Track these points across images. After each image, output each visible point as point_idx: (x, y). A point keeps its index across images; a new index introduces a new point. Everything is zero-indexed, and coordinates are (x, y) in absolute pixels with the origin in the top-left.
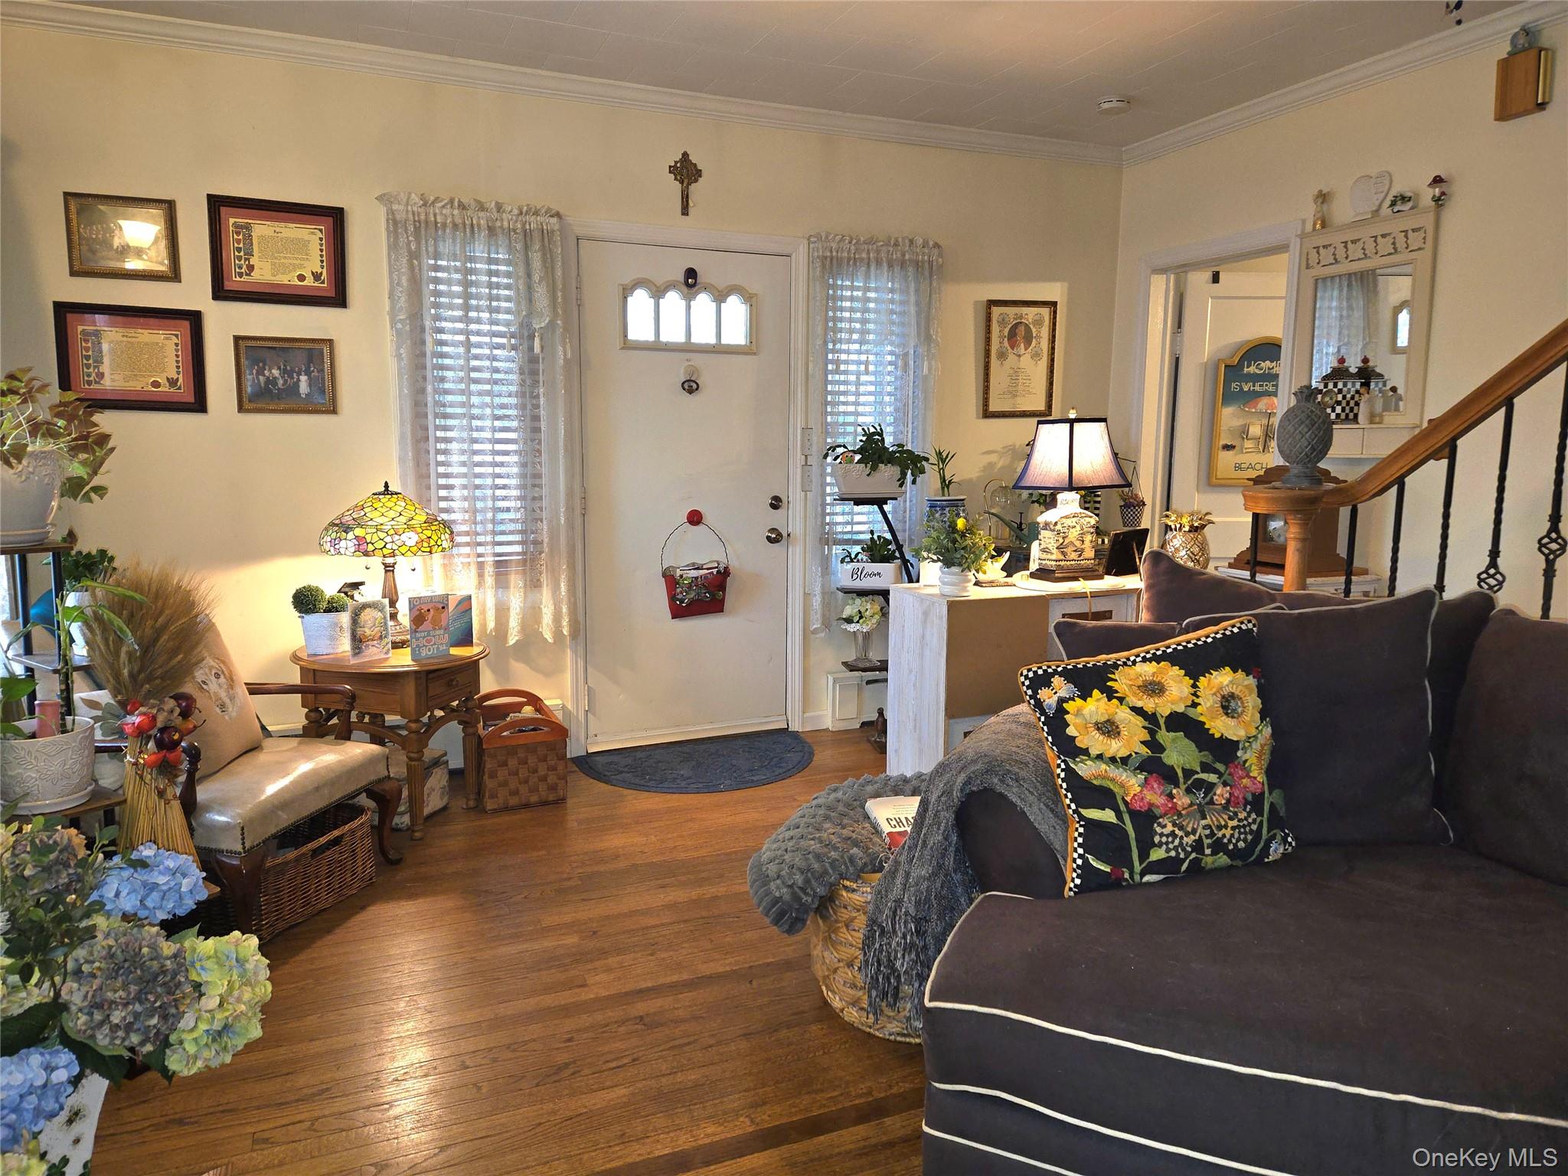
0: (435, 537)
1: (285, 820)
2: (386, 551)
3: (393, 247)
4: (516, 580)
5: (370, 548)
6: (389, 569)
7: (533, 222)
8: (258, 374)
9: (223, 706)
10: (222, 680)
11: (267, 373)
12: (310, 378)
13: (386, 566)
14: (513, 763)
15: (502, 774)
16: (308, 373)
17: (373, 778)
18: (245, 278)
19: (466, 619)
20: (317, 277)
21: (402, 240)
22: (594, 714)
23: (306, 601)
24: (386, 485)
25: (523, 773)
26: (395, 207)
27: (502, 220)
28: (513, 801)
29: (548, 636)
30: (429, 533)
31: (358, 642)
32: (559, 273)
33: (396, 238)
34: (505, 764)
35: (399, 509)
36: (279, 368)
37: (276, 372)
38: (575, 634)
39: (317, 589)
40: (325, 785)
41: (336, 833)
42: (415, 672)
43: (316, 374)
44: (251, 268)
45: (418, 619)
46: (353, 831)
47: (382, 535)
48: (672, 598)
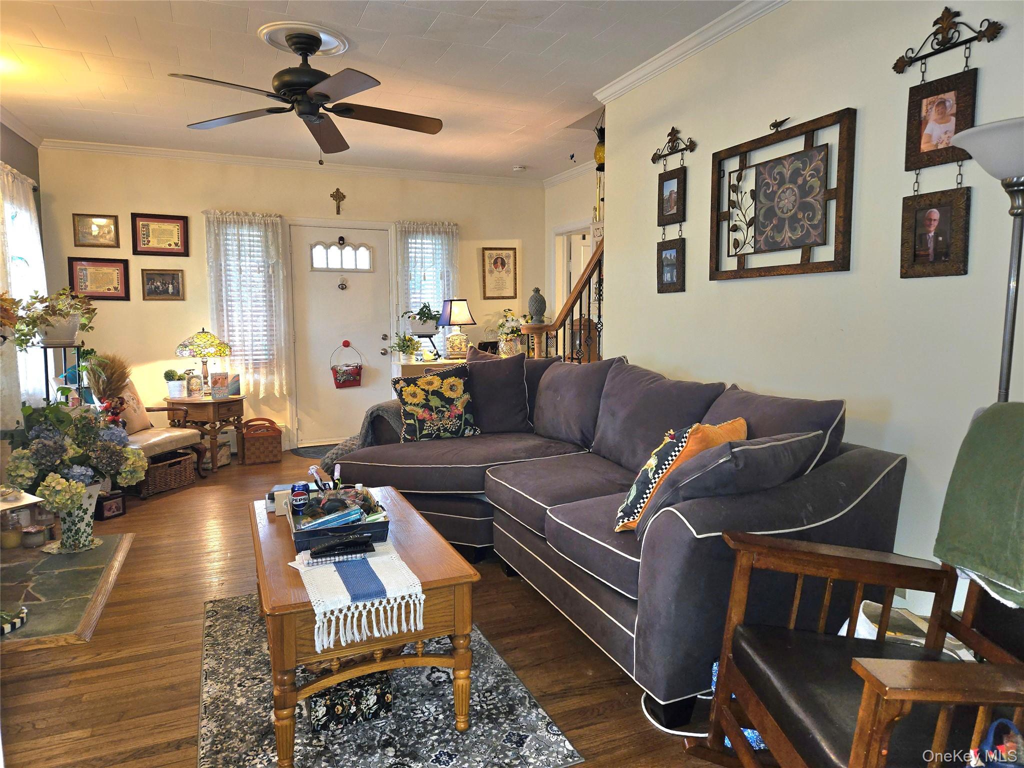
0: (223, 350)
1: (158, 451)
2: (201, 355)
3: (208, 232)
4: (263, 371)
5: (195, 354)
6: (205, 363)
7: (269, 220)
8: (151, 285)
9: (135, 410)
10: (135, 401)
11: (155, 284)
12: (173, 286)
13: (203, 362)
14: (257, 444)
15: (253, 449)
16: (172, 284)
17: (194, 442)
18: (146, 246)
19: (238, 384)
20: (176, 244)
21: (212, 229)
22: (301, 431)
23: (170, 376)
24: (203, 329)
25: (262, 449)
26: (209, 216)
27: (255, 219)
28: (258, 461)
29: (277, 394)
30: (220, 348)
31: (190, 392)
32: (280, 240)
33: (209, 229)
34: (254, 445)
35: (207, 338)
36: (160, 282)
37: (159, 284)
38: (290, 394)
39: (174, 371)
40: (174, 441)
41: (179, 459)
42: (213, 403)
43: (176, 284)
44: (149, 242)
45: (215, 383)
46: (185, 460)
47: (200, 348)
48: (336, 379)
